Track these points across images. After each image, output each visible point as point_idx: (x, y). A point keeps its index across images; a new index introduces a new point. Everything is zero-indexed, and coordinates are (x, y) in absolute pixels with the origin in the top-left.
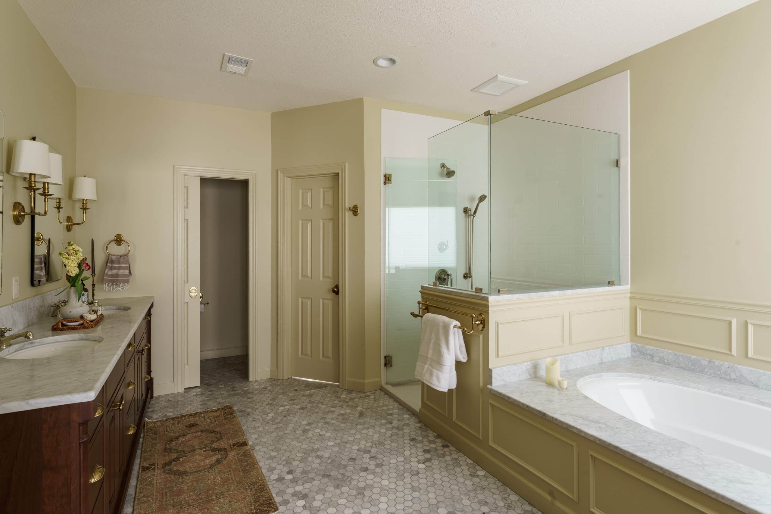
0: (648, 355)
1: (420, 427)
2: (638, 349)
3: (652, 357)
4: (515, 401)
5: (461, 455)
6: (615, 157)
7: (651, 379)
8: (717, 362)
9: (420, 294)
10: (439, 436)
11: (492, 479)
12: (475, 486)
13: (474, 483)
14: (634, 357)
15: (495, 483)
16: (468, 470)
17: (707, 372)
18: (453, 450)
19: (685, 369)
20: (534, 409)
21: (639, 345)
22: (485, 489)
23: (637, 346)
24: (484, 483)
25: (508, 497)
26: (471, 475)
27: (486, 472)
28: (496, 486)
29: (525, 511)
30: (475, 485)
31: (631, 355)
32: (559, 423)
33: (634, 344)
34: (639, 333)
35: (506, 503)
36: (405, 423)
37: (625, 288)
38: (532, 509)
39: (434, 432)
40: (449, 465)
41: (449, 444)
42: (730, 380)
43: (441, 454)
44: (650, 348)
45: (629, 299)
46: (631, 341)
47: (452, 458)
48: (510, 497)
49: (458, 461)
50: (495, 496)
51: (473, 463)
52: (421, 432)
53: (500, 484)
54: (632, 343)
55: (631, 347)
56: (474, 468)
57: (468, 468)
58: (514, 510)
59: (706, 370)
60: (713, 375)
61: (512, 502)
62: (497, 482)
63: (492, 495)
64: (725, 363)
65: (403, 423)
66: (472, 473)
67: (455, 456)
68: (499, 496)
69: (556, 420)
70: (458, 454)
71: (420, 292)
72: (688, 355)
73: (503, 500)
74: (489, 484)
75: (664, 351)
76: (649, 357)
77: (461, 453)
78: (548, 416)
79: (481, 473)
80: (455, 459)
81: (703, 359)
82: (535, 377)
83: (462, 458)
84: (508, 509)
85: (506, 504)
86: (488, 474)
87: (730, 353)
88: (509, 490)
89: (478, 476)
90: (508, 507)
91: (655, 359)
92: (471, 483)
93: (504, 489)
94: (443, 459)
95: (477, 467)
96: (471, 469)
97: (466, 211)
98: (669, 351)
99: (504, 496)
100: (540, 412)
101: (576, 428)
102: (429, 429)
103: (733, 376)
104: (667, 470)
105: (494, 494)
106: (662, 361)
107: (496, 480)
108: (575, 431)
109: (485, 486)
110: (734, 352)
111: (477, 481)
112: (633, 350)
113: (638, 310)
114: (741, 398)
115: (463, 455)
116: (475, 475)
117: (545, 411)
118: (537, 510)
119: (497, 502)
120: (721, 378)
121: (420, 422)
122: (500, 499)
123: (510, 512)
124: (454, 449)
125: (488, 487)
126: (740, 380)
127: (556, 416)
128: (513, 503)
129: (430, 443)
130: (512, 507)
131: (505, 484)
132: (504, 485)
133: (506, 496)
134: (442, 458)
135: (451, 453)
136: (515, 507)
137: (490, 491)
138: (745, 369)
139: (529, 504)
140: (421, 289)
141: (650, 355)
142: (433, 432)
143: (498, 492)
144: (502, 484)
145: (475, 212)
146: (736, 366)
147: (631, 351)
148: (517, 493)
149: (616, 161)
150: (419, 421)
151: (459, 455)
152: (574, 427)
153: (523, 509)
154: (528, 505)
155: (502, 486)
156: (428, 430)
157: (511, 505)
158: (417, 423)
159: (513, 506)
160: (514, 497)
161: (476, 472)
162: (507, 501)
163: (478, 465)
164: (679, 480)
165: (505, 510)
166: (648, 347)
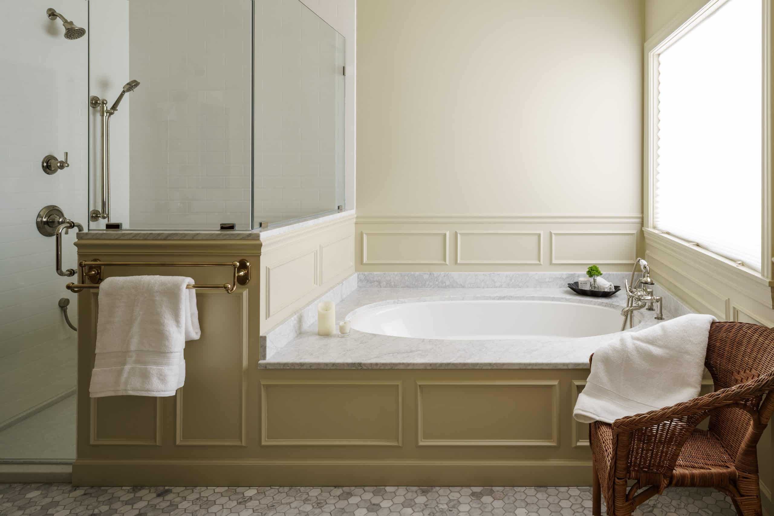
0: (376, 282)
1: (85, 494)
2: (365, 278)
3: (379, 282)
4: (311, 365)
5: (202, 490)
6: (339, 63)
7: (394, 303)
8: (435, 274)
9: (76, 248)
10: (136, 487)
11: (272, 491)
12: (259, 511)
13: (254, 509)
14: (360, 287)
15: (279, 492)
16: (230, 499)
17: (429, 284)
18: (182, 491)
19: (409, 287)
20: (343, 364)
21: (366, 273)
22: (274, 506)
23: (364, 275)
24: (267, 501)
25: (309, 496)
26: (239, 503)
27: (257, 488)
28: (284, 495)
29: (339, 496)
30: (257, 510)
31: (358, 286)
32: (380, 367)
33: (361, 273)
34: (365, 261)
35: (313, 503)
36: (43, 504)
37: (350, 213)
38: (343, 490)
39: (122, 486)
40: (197, 511)
41: (167, 488)
42: (445, 287)
43: (168, 506)
44: (377, 274)
45: (354, 225)
46: (356, 270)
47: (191, 502)
48: (310, 495)
49: (205, 499)
50: (293, 505)
51: (229, 489)
52: (96, 499)
53: (286, 489)
54: (359, 273)
55: (358, 278)
56: (236, 493)
57: (228, 498)
58: (327, 503)
59: (427, 283)
60: (433, 286)
61: (317, 498)
62: (281, 489)
63: (289, 506)
64: (442, 273)
65: (39, 508)
66: (239, 501)
67: (195, 496)
68: (297, 501)
69: (377, 364)
70: (195, 491)
71: (75, 244)
72: (412, 273)
73: (307, 502)
74: (273, 498)
75: (391, 274)
76: (376, 283)
77: (198, 488)
78: (365, 364)
79: (251, 492)
80: (197, 499)
81: (425, 274)
82: (300, 334)
83: (207, 492)
84: (320, 507)
85: (313, 505)
86: (260, 488)
87: (445, 263)
88: (302, 489)
89: (251, 498)
90: (318, 505)
91: (382, 284)
92: (251, 511)
93: (297, 491)
94: (177, 511)
95: (239, 490)
96: (233, 497)
97: (96, 103)
98: (396, 273)
99: (303, 498)
100: (353, 364)
101: (403, 364)
102: (107, 488)
103: (448, 283)
104: (495, 364)
105: (289, 504)
106: (389, 285)
107: (278, 487)
108: (402, 367)
109: (271, 503)
110: (447, 262)
111: (256, 505)
112: (360, 280)
113: (365, 235)
114: (463, 299)
115: (205, 488)
116: (246, 499)
117: (359, 361)
118: (348, 488)
119: (301, 509)
120: (439, 287)
121: (76, 487)
122: (302, 503)
123: (323, 508)
124: (182, 489)
125: (274, 501)
126: (454, 285)
127: (374, 361)
128: (319, 498)
129: (132, 504)
130: (322, 503)
131: (291, 485)
132: (292, 487)
133: (305, 496)
134: (174, 510)
135: (182, 497)
136: (325, 500)
137: (282, 504)
138: (456, 275)
139: (335, 487)
140: (76, 240)
141: (377, 281)
142: (121, 488)
143: (292, 499)
144: (288, 488)
145: (114, 107)
146: (450, 273)
147: (358, 282)
148: (313, 486)
149: (343, 68)
150: (73, 486)
151: (198, 491)
152: (400, 364)
153: (334, 496)
154: (336, 489)
155: (290, 489)
156: (107, 490)
157: (319, 501)
158: (70, 492)
159: (322, 501)
160: (314, 492)
161: (244, 496)
162: (310, 500)
163: (239, 487)
164: (505, 367)
165: (318, 511)
166: (375, 273)
